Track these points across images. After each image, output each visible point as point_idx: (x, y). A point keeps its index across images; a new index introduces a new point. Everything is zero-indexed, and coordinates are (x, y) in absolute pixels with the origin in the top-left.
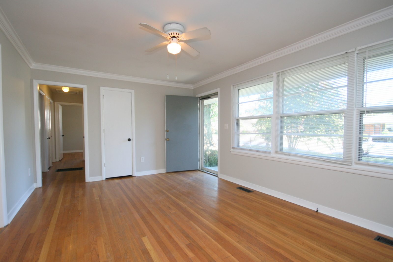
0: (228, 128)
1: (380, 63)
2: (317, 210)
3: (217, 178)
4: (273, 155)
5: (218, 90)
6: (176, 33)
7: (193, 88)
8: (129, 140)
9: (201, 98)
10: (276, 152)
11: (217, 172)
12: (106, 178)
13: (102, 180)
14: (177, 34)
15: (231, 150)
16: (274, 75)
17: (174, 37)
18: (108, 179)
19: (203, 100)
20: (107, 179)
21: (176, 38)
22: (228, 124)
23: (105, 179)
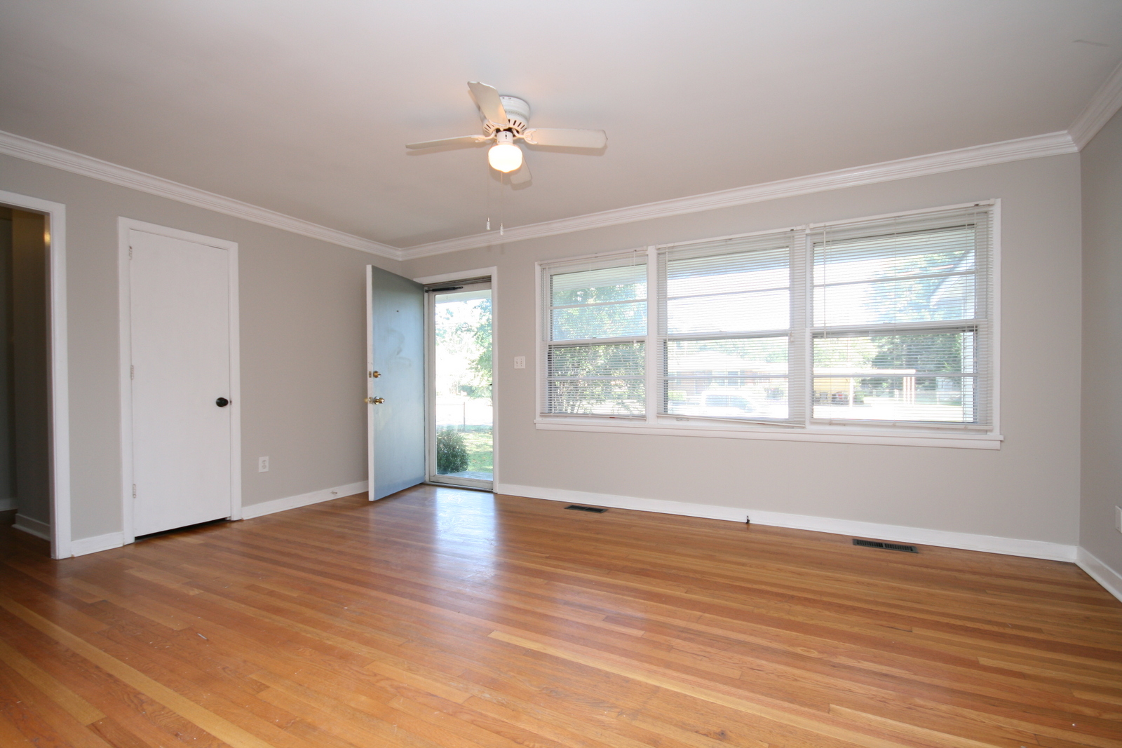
0: (524, 367)
1: (838, 256)
2: (748, 521)
3: (491, 496)
4: (653, 422)
5: (493, 271)
6: (515, 122)
7: (400, 259)
8: (222, 402)
9: (426, 288)
10: (659, 416)
11: (492, 483)
12: (137, 538)
13: (125, 546)
14: (517, 124)
15: (535, 421)
16: (652, 251)
17: (510, 130)
18: (142, 540)
19: (435, 293)
20: (138, 541)
21: (512, 132)
22: (524, 358)
23: (132, 540)
